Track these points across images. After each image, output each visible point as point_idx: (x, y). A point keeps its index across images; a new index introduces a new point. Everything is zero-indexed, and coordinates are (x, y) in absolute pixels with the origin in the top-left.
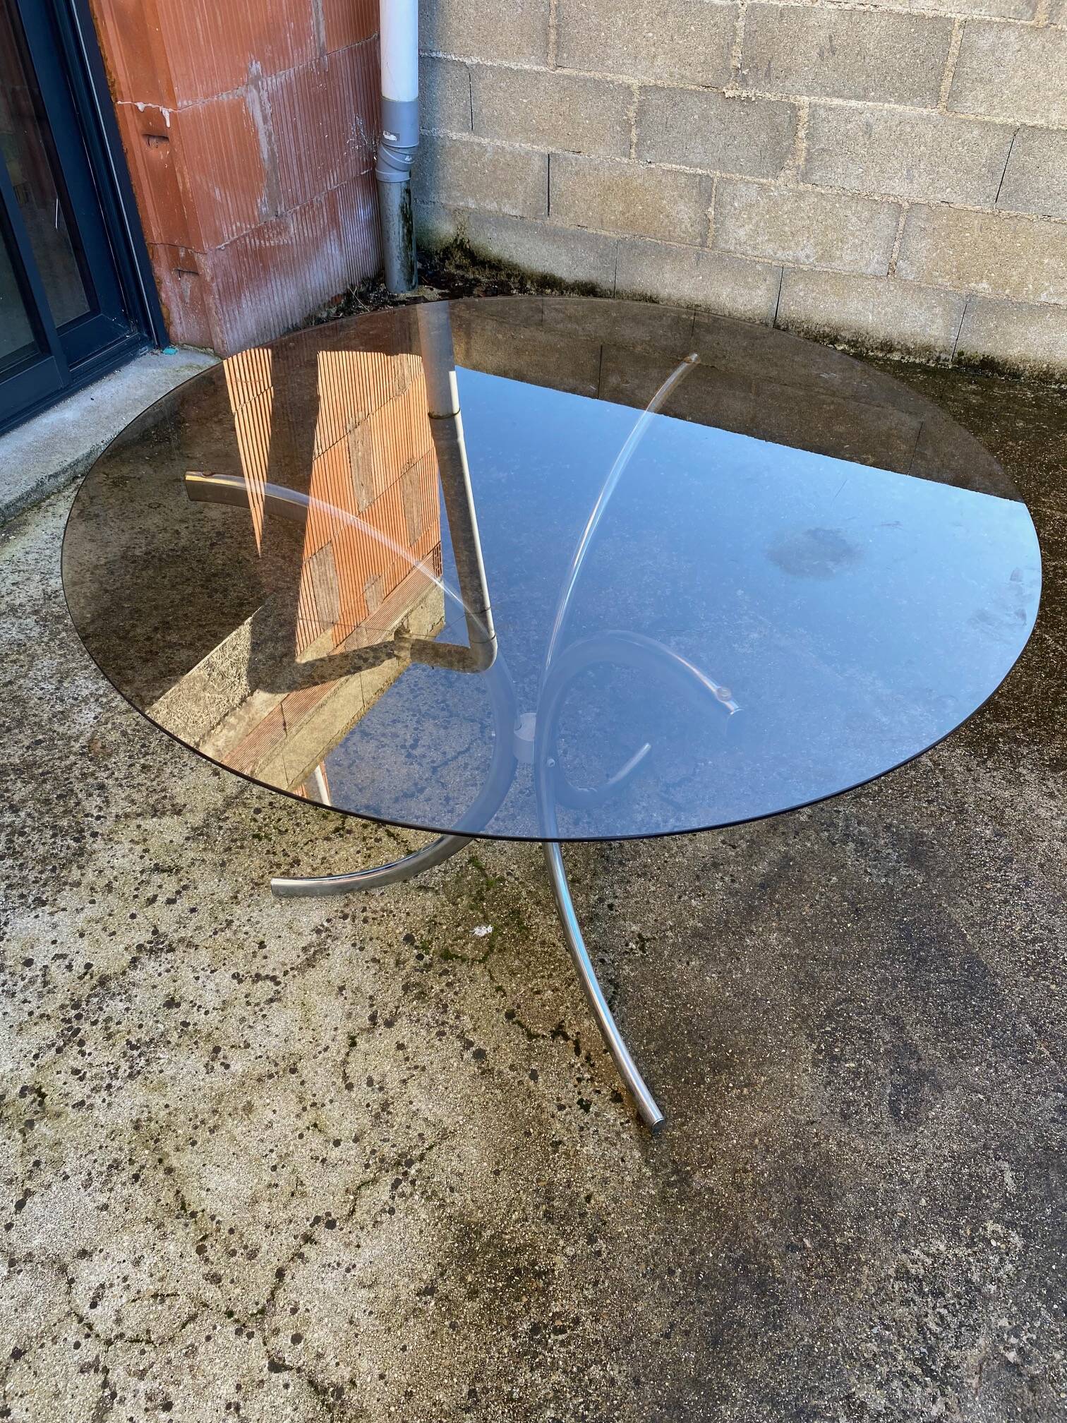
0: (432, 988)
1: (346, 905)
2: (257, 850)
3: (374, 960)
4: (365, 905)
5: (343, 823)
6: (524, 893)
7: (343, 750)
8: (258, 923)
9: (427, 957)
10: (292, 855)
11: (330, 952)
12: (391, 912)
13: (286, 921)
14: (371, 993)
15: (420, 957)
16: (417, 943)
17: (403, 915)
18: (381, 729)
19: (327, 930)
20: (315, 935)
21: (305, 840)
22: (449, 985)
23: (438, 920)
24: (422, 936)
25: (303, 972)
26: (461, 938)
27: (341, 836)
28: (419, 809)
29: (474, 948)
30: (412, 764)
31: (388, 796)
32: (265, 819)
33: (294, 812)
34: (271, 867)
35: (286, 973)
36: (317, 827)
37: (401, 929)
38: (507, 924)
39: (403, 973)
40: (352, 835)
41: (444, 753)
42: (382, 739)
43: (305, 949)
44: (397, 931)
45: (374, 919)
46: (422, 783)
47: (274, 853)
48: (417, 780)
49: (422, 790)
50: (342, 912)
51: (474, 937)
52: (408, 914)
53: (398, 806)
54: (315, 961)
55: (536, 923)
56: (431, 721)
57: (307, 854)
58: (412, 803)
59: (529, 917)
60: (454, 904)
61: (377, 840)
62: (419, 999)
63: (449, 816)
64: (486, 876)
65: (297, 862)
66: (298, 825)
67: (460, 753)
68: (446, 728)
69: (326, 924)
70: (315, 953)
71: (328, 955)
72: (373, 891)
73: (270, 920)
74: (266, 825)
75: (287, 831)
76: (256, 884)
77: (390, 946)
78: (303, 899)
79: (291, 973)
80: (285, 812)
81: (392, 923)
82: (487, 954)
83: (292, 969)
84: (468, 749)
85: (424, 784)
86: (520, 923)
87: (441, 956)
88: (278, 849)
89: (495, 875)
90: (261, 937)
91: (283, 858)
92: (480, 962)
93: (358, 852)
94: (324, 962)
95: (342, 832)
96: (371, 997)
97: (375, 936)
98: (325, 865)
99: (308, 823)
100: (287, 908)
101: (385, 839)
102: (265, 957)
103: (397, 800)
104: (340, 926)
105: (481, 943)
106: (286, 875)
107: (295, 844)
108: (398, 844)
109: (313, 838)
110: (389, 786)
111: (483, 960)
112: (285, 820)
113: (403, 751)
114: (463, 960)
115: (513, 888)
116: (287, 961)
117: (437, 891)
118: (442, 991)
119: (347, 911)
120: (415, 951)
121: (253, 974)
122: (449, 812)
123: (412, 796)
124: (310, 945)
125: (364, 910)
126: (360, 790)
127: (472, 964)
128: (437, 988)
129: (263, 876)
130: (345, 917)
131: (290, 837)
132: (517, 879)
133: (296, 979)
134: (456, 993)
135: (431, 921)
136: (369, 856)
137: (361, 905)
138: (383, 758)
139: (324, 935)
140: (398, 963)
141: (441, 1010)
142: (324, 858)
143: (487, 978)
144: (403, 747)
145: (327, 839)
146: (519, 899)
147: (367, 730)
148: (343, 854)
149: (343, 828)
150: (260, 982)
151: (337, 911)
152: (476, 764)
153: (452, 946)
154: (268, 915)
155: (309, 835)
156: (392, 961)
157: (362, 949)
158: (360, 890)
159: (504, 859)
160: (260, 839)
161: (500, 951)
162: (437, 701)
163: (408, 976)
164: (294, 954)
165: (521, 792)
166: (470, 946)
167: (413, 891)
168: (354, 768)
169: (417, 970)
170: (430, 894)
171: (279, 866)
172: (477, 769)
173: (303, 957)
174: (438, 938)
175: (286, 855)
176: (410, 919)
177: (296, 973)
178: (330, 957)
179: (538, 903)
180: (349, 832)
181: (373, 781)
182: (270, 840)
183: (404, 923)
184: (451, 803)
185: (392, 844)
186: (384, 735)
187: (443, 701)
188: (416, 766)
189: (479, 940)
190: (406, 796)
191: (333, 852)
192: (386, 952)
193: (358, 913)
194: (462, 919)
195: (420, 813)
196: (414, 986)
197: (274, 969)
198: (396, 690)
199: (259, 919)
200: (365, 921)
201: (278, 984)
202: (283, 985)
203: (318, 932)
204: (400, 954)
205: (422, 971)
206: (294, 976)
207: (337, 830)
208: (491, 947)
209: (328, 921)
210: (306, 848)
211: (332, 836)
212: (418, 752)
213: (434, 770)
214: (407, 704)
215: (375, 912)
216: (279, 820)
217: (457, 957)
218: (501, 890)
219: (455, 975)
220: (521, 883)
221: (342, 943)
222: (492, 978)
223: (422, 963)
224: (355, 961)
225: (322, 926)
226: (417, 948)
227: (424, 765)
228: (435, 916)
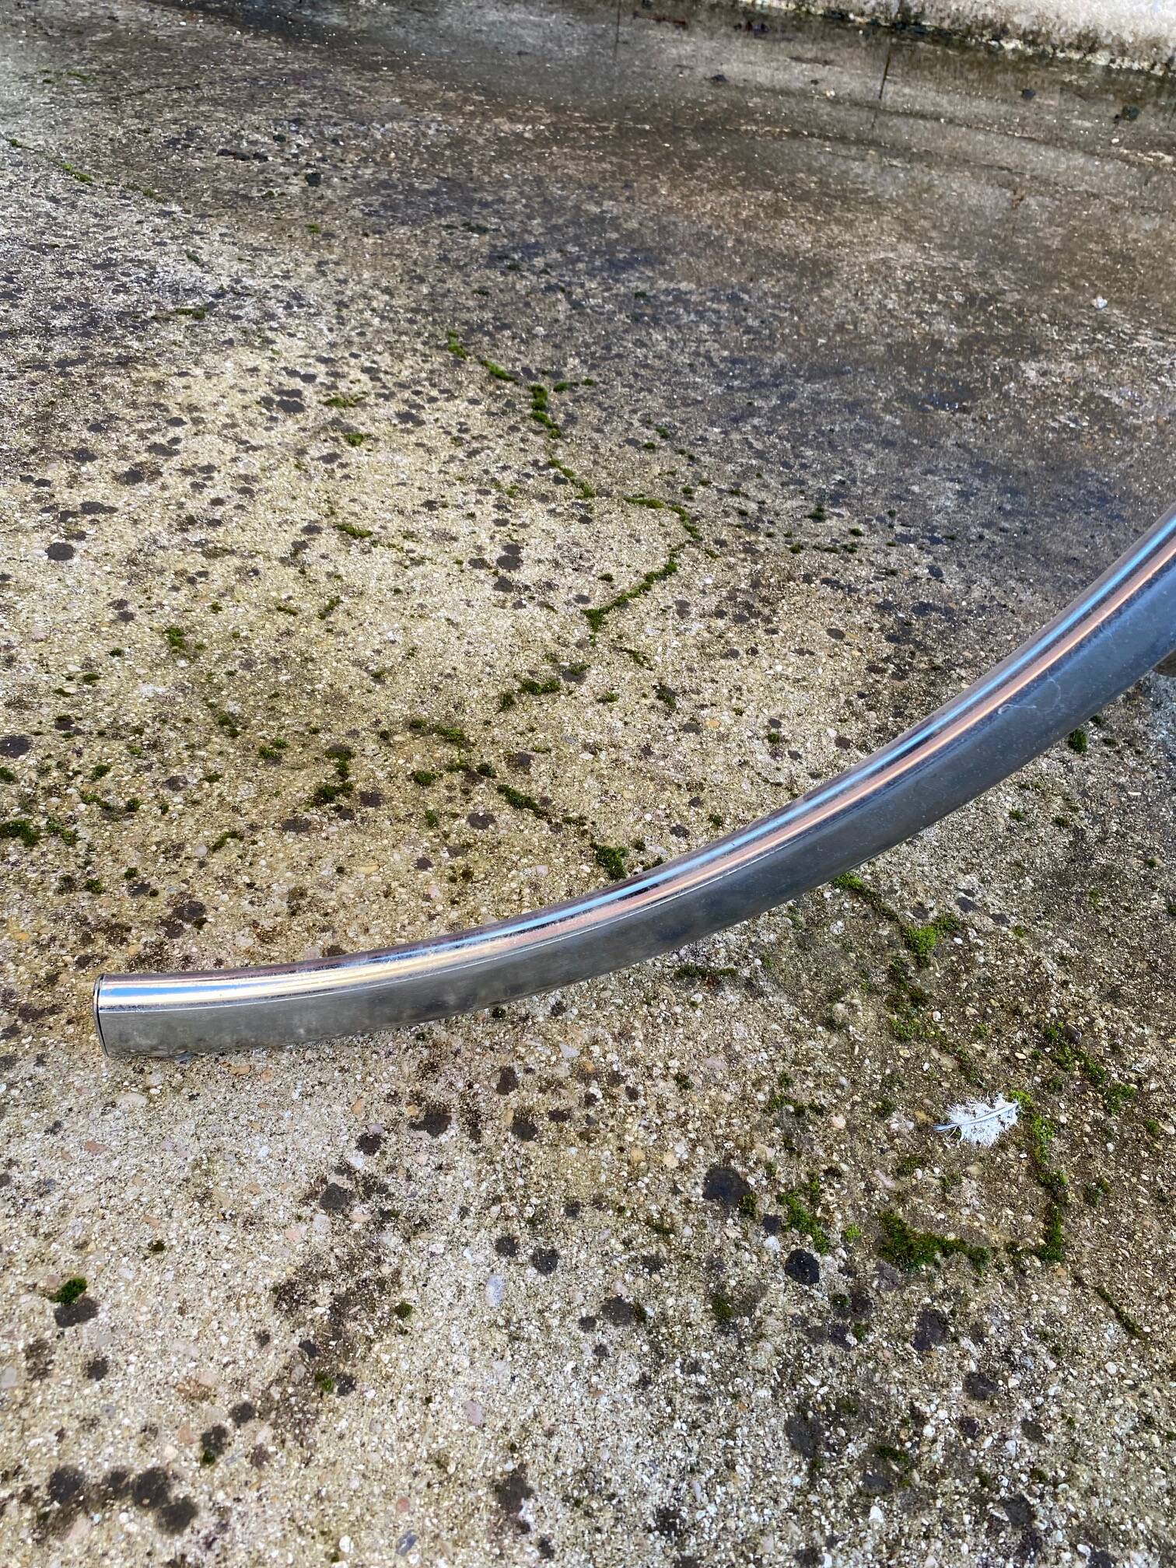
0: (919, 1419)
1: (430, 1069)
2: (20, 881)
3: (621, 1311)
4: (505, 1060)
5: (343, 773)
6: (1050, 965)
7: (293, 571)
8: (44, 1188)
9: (829, 1264)
10: (167, 888)
11: (409, 1295)
12: (616, 1078)
13: (177, 1166)
14: (659, 1496)
15: (801, 1268)
16: (766, 1205)
17: (667, 1088)
18: (396, 523)
19: (371, 1187)
20: (322, 1219)
21: (211, 834)
22: (979, 1386)
23: (803, 1091)
24: (770, 1167)
25: (303, 1423)
26: (922, 1163)
27: (345, 813)
28: (587, 725)
29: (993, 1198)
30: (519, 605)
31: (476, 692)
32: (43, 772)
33: (154, 746)
34: (87, 940)
35: (213, 1445)
36: (246, 791)
37: (681, 1149)
38: (1051, 1086)
39: (764, 1357)
40: (384, 810)
41: (608, 578)
42: (408, 545)
43: (287, 1296)
44: (670, 1162)
45: (558, 1116)
46: (569, 657)
47: (93, 887)
48: (553, 647)
49: (577, 674)
50: (417, 1098)
51: (969, 1154)
52: (682, 1082)
53: (517, 718)
54: (348, 1351)
55: (1151, 1071)
56: (538, 506)
57: (226, 882)
58: (559, 708)
59: (1114, 1048)
60: (831, 1024)
61: (481, 821)
62: (886, 1491)
63: (690, 741)
64: (891, 917)
65: (192, 913)
66: (173, 784)
67: (649, 578)
68: (585, 520)
69: (359, 1161)
70: (340, 1307)
71: (403, 1311)
72: (520, 1006)
73: (104, 1168)
74: (49, 792)
75: (133, 806)
76: (29, 1014)
77: (662, 1230)
78: (239, 1062)
79: (240, 1441)
80: (119, 746)
81: (634, 1126)
82: (1051, 1218)
83: (242, 1414)
84: (669, 570)
85: (580, 657)
86: (1093, 1077)
87: (883, 1250)
88: (108, 871)
89: (921, 911)
90: (66, 1263)
91: (130, 905)
92: (1039, 1253)
93: (423, 864)
94: (389, 1351)
95: (344, 801)
96: (667, 1521)
97: (583, 1192)
98: (309, 918)
99: (212, 778)
100: (176, 1104)
101: (506, 815)
102: (97, 1369)
103: (507, 702)
104: (422, 1163)
105: (1003, 1173)
106: (152, 963)
107: (174, 850)
108: (556, 829)
109: (241, 824)
110: (470, 665)
111: (1051, 1251)
112: (123, 769)
113: (482, 573)
114: (977, 1259)
115: (1004, 954)
116: (210, 1375)
117: (749, 984)
118: (967, 1426)
119: (436, 1092)
120: (773, 1242)
121: (38, 1476)
122: (686, 728)
123: (551, 688)
124: (311, 1273)
125: (507, 1082)
126: (377, 677)
127: (1015, 1264)
128: (940, 1416)
129: (52, 979)
130: (435, 1121)
131: (149, 826)
132: (1000, 919)
133: (271, 1471)
134: (1033, 1431)
135: (773, 1104)
136: (467, 875)
137: (487, 1064)
138: (428, 591)
139: (360, 1213)
140: (723, 1310)
141: (1010, 1537)
142: (298, 893)
143: (1112, 1331)
144: (478, 563)
145: (295, 825)
146: (1044, 987)
147: (357, 524)
148: (364, 871)
149: (346, 790)
150: (81, 1526)
151: (393, 1098)
152: (711, 602)
153: (901, 1198)
154: (92, 1147)
155: (224, 817)
156: (697, 1307)
157: (546, 1262)
158: (464, 1006)
159: (924, 858)
160: (31, 840)
161: (1089, 1197)
162: (535, 463)
163: (791, 1372)
164: (239, 1327)
165: (872, 669)
166: (970, 1189)
167: (666, 990)
168: (338, 617)
169: (816, 1336)
170: (731, 996)
171: (117, 932)
172: (720, 614)
173: (287, 1340)
174: (833, 1172)
175: (142, 889)
176: (699, 1104)
177: (264, 1434)
178: (416, 1322)
179: (1113, 995)
180: (372, 799)
181: (412, 652)
182: (72, 840)
183: (682, 1122)
184: (681, 703)
185: (537, 832)
186: (409, 535)
187: (552, 464)
188: (532, 609)
189: (991, 1159)
190: (530, 688)
191: (327, 871)
192: (653, 1264)
193: (486, 1099)
194: (889, 1082)
195: (593, 737)
196: (834, 1419)
197: (150, 1431)
198: (413, 439)
199: (49, 1168)
200: (524, 1128)
201: (178, 1517)
202: (205, 1522)
203: (334, 1200)
204: (715, 1266)
205: (838, 1337)
206: (259, 1457)
207: (323, 796)
208: (1052, 1186)
209: (369, 1144)
210: (218, 863)
211: (314, 815)
212: (525, 575)
213: (595, 619)
214: (454, 469)
215: (551, 1086)
216: (101, 771)
217: (947, 1249)
218: (969, 964)
219: (978, 1335)
220: (1016, 929)
221: (453, 1244)
222: (1130, 1328)
223: (821, 1298)
224: (531, 1329)
225: (346, 1170)
226: (772, 1225)
227: (559, 605)
228: (785, 1081)
